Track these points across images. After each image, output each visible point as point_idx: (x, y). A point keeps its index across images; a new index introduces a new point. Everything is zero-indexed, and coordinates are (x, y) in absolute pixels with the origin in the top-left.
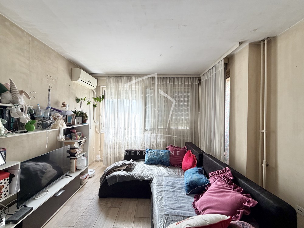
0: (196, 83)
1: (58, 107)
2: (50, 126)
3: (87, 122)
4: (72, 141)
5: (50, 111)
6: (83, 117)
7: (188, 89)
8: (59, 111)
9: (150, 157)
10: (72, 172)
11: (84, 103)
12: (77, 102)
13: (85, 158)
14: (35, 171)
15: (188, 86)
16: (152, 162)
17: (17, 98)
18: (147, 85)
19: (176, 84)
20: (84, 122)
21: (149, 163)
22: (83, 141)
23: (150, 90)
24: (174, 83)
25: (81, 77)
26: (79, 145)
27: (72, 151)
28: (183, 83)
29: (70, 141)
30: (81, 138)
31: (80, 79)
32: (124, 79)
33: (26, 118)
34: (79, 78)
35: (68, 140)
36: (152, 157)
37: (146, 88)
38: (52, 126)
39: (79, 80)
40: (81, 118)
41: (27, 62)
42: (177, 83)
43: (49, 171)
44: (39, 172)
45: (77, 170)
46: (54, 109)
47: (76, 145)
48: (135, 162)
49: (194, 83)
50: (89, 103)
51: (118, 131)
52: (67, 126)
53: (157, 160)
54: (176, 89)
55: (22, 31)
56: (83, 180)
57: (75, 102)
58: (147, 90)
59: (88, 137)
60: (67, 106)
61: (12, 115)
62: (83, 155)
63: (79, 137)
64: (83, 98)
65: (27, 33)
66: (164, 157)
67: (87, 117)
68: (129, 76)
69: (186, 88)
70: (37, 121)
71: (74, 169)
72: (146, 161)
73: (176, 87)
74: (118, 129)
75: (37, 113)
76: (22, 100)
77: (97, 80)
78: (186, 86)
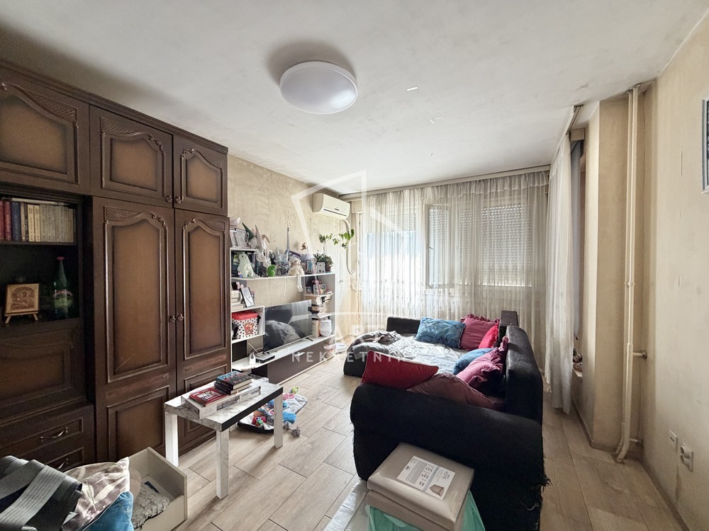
0: (539, 183)
1: (298, 249)
2: (287, 272)
3: (332, 269)
4: (314, 295)
5: (289, 256)
6: (326, 263)
7: (519, 199)
8: (298, 255)
9: (425, 330)
10: (314, 337)
11: (329, 242)
12: (321, 242)
13: (330, 321)
14: (278, 331)
15: (519, 194)
16: (427, 338)
17: (260, 243)
18: (431, 202)
19: (490, 193)
20: (328, 269)
21: (422, 339)
22: (328, 296)
23: (437, 211)
24: (485, 190)
25: (324, 205)
26: (323, 301)
27: (314, 309)
28: (507, 188)
29: (311, 295)
30: (324, 293)
31: (323, 208)
32: (391, 197)
33: (267, 263)
34: (321, 206)
35: (309, 293)
36: (428, 330)
37: (429, 209)
38: (289, 272)
39: (322, 210)
40: (323, 264)
41: (267, 201)
42: (493, 190)
43: (292, 335)
44: (281, 332)
45: (320, 336)
46: (293, 253)
47: (319, 302)
48: (398, 335)
49: (534, 184)
50: (336, 242)
51: (382, 287)
52: (306, 273)
53: (437, 336)
54: (490, 202)
55: (262, 168)
56: (329, 351)
57: (319, 241)
58: (431, 211)
59: (334, 292)
60: (309, 248)
61: (258, 260)
62: (329, 318)
63: (322, 291)
64: (329, 236)
65: (267, 169)
66: (450, 333)
67: (331, 263)
68: (398, 191)
69: (514, 198)
70: (276, 267)
71: (317, 335)
72: (417, 335)
73: (490, 198)
74: (382, 283)
75: (277, 257)
76: (265, 246)
77: (349, 204)
78: (514, 193)
